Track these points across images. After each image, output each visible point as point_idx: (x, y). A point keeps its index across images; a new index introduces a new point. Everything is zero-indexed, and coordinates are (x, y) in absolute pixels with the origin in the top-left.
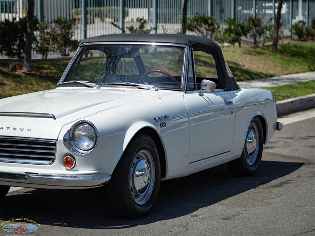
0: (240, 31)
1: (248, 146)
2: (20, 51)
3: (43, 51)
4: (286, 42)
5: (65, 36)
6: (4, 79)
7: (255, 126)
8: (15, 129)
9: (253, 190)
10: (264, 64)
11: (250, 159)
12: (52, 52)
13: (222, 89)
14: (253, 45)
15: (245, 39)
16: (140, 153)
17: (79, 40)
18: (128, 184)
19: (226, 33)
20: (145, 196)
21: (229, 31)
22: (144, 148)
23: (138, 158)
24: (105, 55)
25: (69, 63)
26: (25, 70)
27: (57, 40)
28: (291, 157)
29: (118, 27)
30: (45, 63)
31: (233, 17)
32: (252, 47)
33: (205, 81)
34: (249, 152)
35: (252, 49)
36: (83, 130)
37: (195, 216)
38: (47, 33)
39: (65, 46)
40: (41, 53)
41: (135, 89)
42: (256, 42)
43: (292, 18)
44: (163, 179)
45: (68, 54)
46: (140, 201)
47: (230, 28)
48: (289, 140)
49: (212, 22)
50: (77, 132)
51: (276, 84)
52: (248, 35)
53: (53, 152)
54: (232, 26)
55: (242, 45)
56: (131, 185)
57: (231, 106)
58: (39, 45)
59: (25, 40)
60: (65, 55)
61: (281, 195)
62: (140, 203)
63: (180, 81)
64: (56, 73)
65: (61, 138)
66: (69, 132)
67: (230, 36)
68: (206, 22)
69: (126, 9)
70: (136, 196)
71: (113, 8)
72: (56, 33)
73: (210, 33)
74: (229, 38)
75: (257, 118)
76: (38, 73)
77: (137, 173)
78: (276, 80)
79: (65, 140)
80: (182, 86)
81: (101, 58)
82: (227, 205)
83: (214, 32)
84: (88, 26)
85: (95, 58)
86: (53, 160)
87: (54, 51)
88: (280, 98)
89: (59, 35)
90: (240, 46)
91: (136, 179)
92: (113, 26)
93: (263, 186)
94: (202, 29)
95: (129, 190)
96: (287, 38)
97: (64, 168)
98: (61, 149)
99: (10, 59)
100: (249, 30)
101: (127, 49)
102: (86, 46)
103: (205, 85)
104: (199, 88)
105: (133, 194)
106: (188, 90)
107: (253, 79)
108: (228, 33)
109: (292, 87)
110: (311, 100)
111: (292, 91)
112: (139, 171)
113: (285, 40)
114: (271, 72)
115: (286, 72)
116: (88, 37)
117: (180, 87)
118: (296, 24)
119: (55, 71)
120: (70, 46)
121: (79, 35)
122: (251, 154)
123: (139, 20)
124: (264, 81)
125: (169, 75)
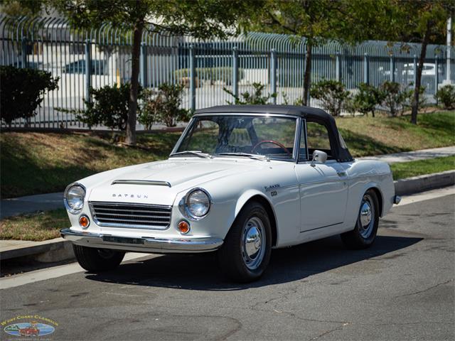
0: (374, 99)
1: (362, 219)
2: (121, 121)
3: (147, 121)
4: (429, 111)
5: (171, 104)
6: (106, 152)
7: (370, 198)
8: (132, 196)
9: (365, 261)
10: (400, 137)
11: (365, 232)
12: (156, 123)
13: (335, 161)
14: (391, 115)
15: (380, 107)
16: (251, 220)
17: (187, 109)
18: (240, 249)
19: (357, 100)
20: (256, 262)
21: (360, 98)
22: (255, 215)
23: (249, 225)
24: (217, 126)
25: (180, 135)
26: (128, 142)
27: (162, 109)
28: (411, 233)
29: (232, 94)
30: (150, 134)
31: (365, 81)
32: (389, 117)
33: (317, 152)
34: (363, 225)
35: (387, 120)
36: (197, 197)
37: (304, 282)
38: (152, 101)
39: (171, 115)
40: (144, 124)
41: (247, 159)
42: (393, 111)
43: (438, 83)
44: (274, 247)
45: (175, 125)
46: (251, 266)
47: (362, 95)
48: (413, 217)
49: (340, 88)
50: (192, 199)
51: (410, 159)
52: (384, 103)
53: (169, 217)
54: (365, 93)
55: (376, 115)
56: (243, 251)
57: (343, 178)
58: (142, 114)
59: (127, 109)
60: (171, 126)
61: (392, 265)
62: (252, 268)
63: (292, 153)
64: (161, 146)
65: (176, 204)
66: (184, 198)
67: (362, 104)
68: (333, 87)
69: (240, 69)
70: (247, 261)
71: (225, 68)
72: (161, 101)
73: (338, 100)
74: (361, 107)
75: (372, 191)
76: (142, 146)
77: (249, 239)
78: (412, 155)
79: (180, 206)
80: (294, 156)
81: (211, 129)
82: (337, 273)
83: (342, 99)
84: (197, 90)
85: (206, 129)
86: (169, 225)
87: (158, 121)
88: (411, 174)
89: (164, 103)
90: (374, 116)
91: (247, 245)
92: (225, 92)
93: (376, 258)
94: (328, 96)
95: (240, 255)
96: (431, 105)
97: (179, 233)
98: (177, 215)
99: (111, 129)
100: (385, 97)
101: (240, 120)
102: (199, 117)
103: (317, 156)
104: (311, 159)
105: (245, 259)
106: (299, 161)
107: (385, 153)
108: (360, 101)
109: (427, 162)
110: (447, 176)
111: (427, 166)
112: (251, 238)
113: (429, 108)
114: (408, 146)
115: (426, 146)
116: (197, 108)
117: (291, 158)
118: (442, 89)
119: (160, 143)
120: (177, 115)
121: (187, 103)
122: (366, 227)
123: (256, 85)
124: (398, 156)
125: (281, 146)
